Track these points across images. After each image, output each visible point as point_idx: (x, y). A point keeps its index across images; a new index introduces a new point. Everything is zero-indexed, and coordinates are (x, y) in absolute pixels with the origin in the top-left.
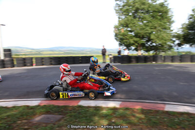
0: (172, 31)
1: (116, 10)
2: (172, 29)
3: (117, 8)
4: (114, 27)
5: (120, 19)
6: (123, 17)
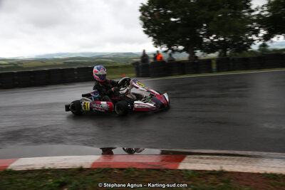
0: (253, 11)
4: (140, 10)
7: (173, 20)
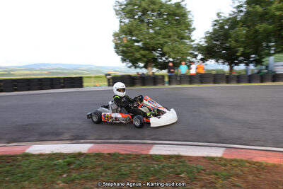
0: (193, 41)
1: (116, 11)
2: (193, 38)
3: (117, 8)
4: (113, 35)
5: (122, 24)
6: (127, 21)
7: (136, 44)
